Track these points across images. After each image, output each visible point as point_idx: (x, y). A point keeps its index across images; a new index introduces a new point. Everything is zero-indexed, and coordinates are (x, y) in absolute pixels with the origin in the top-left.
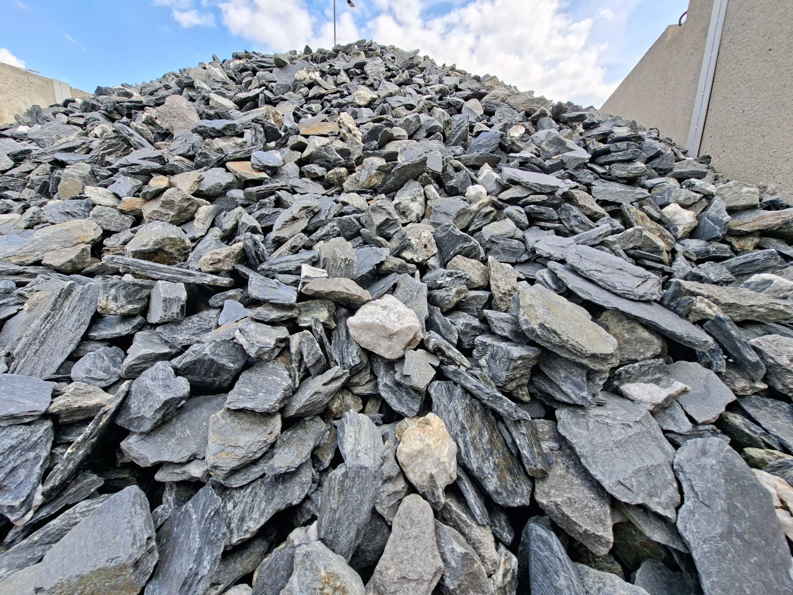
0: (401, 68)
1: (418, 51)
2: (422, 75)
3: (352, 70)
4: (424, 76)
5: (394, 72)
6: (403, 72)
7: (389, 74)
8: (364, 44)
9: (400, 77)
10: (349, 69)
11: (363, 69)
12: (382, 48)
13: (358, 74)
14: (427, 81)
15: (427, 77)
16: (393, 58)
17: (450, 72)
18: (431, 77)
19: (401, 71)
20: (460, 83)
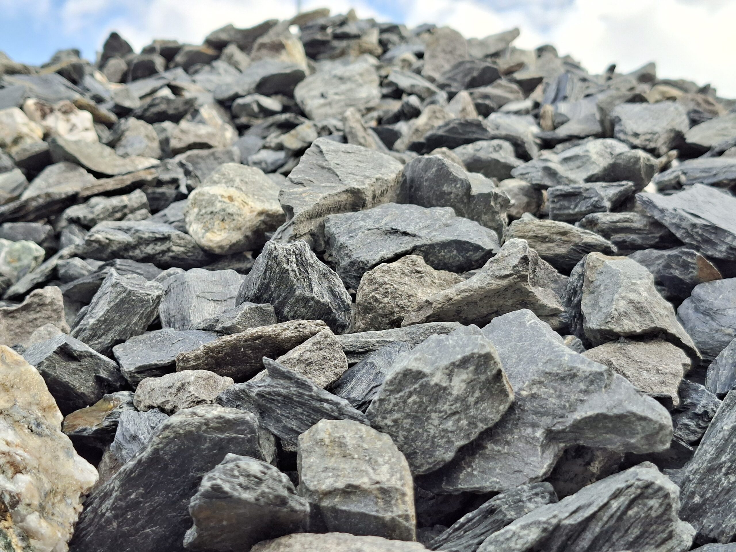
0: (442, 87)
1: (515, 33)
2: (528, 104)
3: (248, 100)
4: (537, 105)
5: (414, 100)
6: (451, 96)
7: (395, 106)
8: (321, 21)
9: (434, 115)
10: (237, 96)
11: (291, 96)
12: (383, 31)
13: (266, 113)
14: (547, 123)
15: (548, 108)
16: (420, 56)
17: (643, 88)
18: (563, 108)
19: (442, 95)
20: (694, 122)
